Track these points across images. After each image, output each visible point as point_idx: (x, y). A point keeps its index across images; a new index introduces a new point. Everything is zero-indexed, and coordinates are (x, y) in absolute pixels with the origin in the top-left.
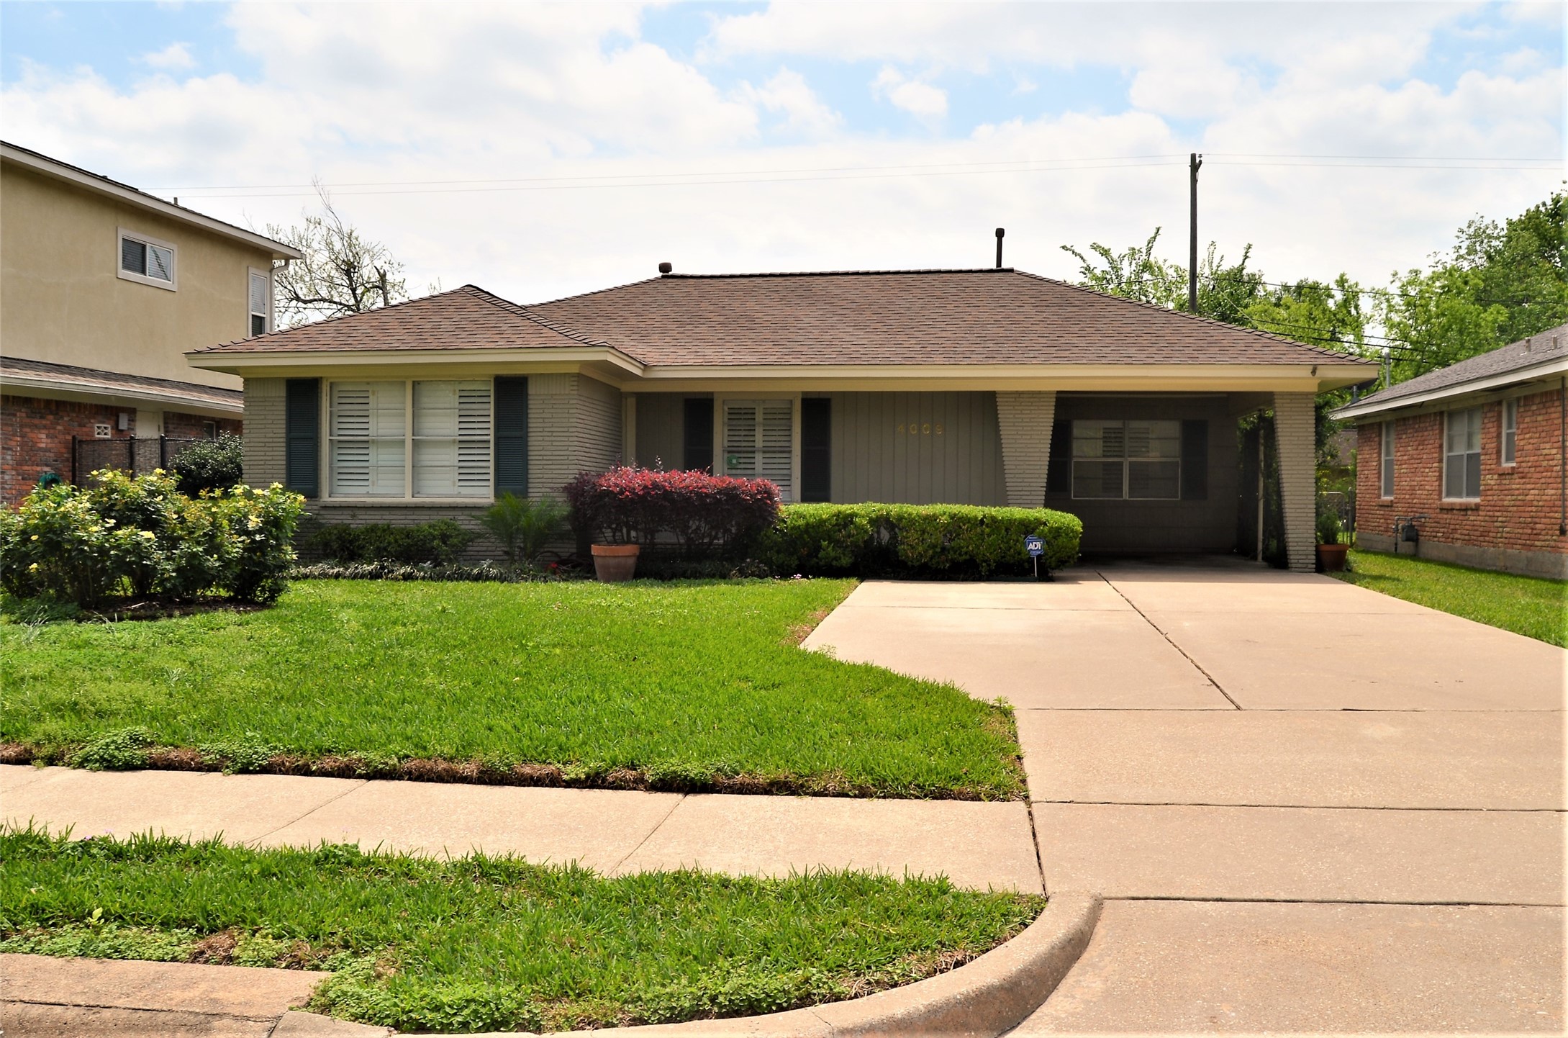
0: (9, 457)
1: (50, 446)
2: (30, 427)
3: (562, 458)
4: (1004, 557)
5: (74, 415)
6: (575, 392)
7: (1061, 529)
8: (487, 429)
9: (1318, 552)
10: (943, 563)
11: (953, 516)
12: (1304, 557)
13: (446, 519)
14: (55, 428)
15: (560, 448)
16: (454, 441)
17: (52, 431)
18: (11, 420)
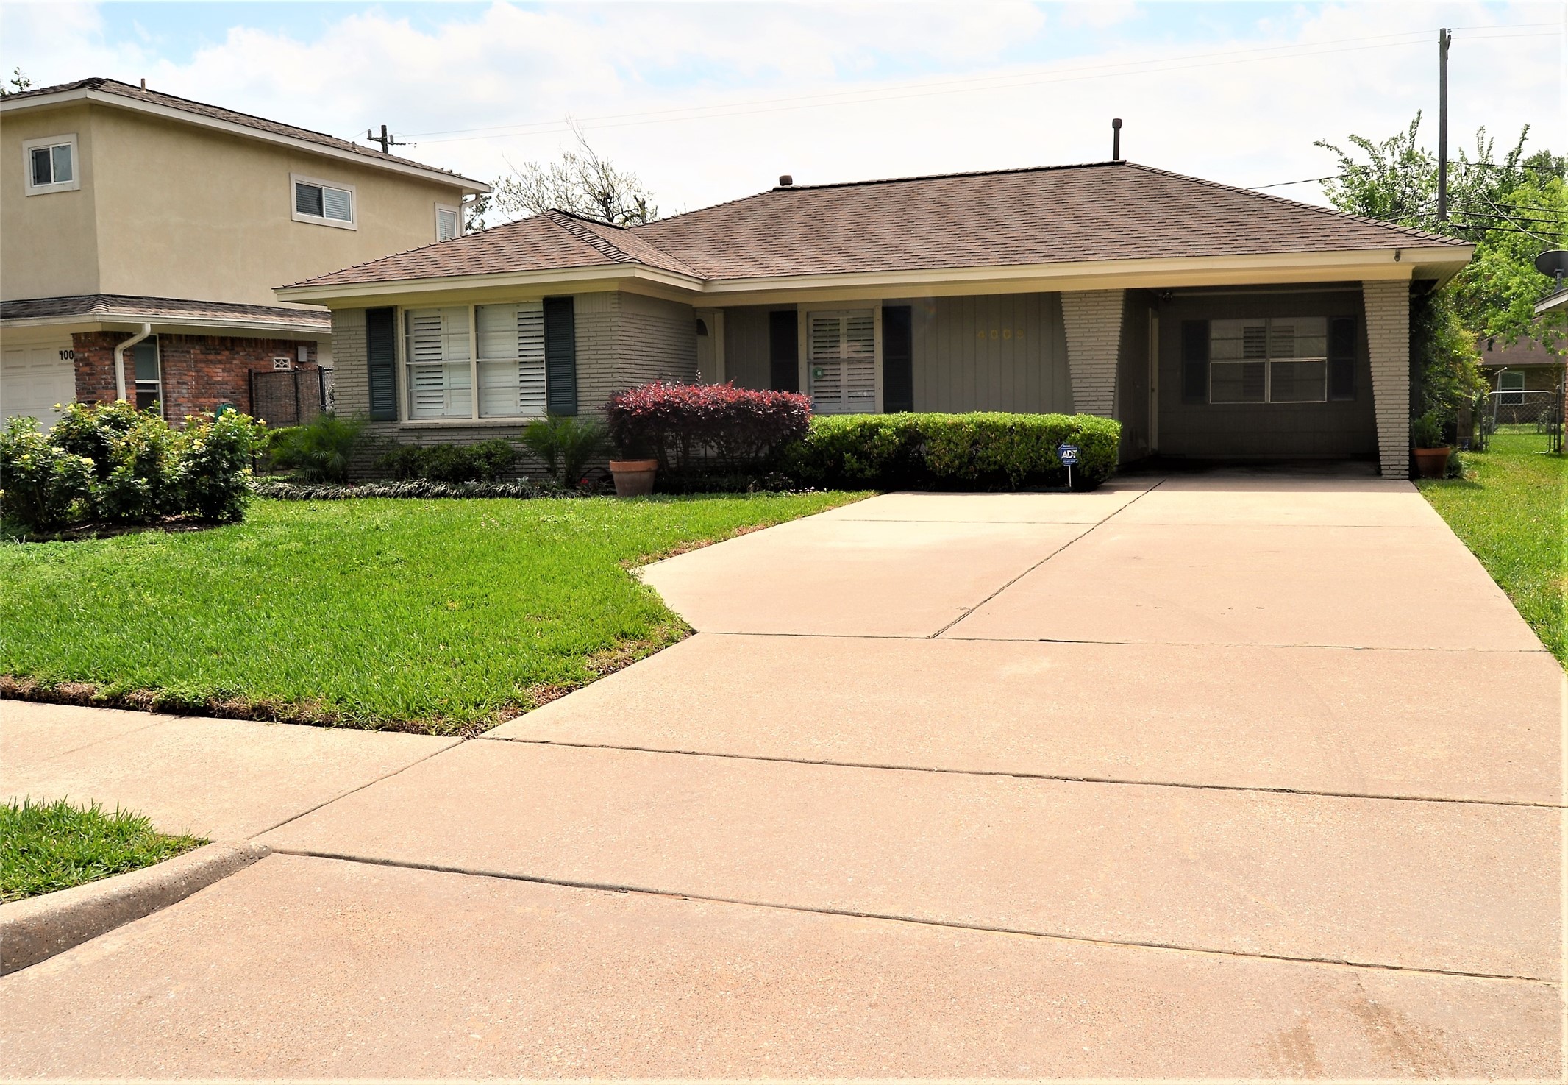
0: (184, 391)
1: (226, 379)
2: (205, 362)
3: (607, 375)
4: (1035, 466)
5: (251, 350)
6: (616, 310)
7: (1094, 435)
8: (538, 351)
9: (1413, 458)
10: (972, 473)
11: (979, 425)
12: (1396, 463)
13: (499, 438)
14: (231, 363)
15: (605, 366)
16: (515, 362)
17: (228, 366)
18: (184, 356)
